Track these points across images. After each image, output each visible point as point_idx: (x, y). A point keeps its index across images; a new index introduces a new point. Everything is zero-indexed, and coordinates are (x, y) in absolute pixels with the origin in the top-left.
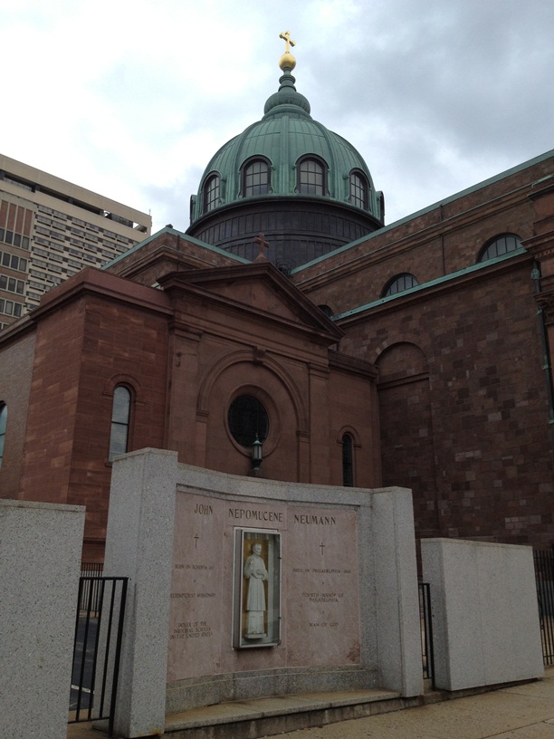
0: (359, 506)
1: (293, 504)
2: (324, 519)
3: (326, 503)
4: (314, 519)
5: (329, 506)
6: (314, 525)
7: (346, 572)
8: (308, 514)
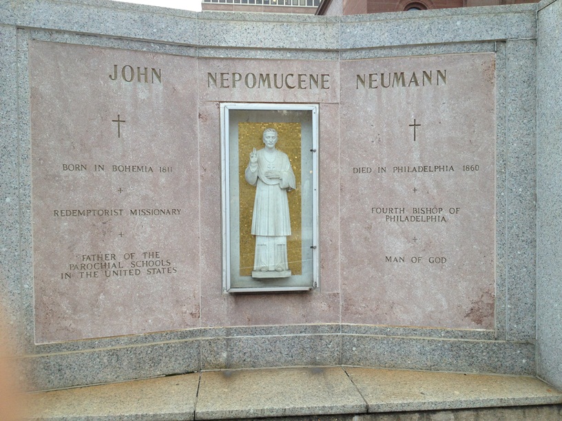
0: (504, 41)
1: (354, 54)
2: (419, 76)
3: (425, 45)
4: (399, 77)
5: (432, 50)
6: (398, 88)
7: (467, 168)
8: (386, 71)
